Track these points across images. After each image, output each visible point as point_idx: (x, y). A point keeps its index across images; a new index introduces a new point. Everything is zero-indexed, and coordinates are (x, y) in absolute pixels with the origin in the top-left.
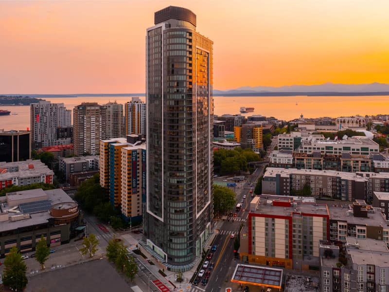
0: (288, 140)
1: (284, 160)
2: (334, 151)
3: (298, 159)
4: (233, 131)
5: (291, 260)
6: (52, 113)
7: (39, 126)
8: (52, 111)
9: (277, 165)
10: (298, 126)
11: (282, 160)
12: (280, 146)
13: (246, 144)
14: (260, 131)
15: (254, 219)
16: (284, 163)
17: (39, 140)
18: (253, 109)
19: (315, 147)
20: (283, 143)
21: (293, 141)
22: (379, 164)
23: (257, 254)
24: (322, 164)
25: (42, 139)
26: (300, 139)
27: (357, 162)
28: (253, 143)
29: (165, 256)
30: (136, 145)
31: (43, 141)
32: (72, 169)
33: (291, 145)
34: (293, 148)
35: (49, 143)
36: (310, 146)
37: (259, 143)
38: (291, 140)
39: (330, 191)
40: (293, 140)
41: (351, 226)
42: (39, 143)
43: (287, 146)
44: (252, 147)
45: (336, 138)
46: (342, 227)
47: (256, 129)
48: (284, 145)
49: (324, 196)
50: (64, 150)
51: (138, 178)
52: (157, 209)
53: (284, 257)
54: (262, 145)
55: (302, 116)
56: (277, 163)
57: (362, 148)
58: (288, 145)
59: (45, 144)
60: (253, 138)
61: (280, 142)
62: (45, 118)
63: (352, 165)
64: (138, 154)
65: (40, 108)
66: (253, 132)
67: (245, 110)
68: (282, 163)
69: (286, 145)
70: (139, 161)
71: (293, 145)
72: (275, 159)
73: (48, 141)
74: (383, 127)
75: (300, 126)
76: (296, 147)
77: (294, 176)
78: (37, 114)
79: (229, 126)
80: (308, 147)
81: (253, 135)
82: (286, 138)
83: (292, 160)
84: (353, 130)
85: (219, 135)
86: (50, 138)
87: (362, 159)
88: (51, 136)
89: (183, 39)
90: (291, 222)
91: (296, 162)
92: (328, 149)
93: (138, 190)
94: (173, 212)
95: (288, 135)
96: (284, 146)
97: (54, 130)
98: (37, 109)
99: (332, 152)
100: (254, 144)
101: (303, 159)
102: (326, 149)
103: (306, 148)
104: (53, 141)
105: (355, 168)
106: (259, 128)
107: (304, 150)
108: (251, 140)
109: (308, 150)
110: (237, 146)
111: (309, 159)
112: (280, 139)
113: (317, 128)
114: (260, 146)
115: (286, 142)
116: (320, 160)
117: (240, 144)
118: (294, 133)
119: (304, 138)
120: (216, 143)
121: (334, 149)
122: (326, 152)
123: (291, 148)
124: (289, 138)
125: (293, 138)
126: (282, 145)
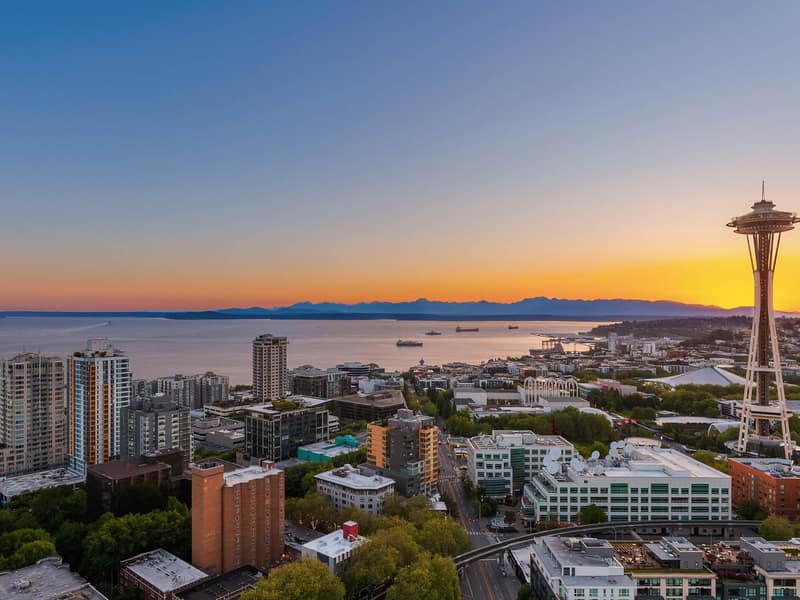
0: (498, 456)
1: (608, 592)
2: (630, 495)
11: (600, 592)
13: (406, 476)
14: (434, 438)
19: (585, 486)
20: (490, 466)
21: (509, 460)
28: (419, 472)
33: (507, 471)
34: (511, 478)
36: (574, 485)
37: (432, 469)
38: (505, 456)
40: (509, 456)
43: (498, 474)
44: (418, 483)
47: (425, 432)
48: (490, 471)
55: (422, 362)
57: (693, 487)
58: (498, 471)
60: (419, 457)
61: (481, 464)
66: (418, 440)
69: (494, 471)
71: (511, 471)
75: (459, 396)
80: (569, 486)
81: (418, 451)
82: (492, 453)
83: (631, 593)
85: (318, 436)
92: (617, 491)
96: (491, 475)
100: (422, 475)
102: (613, 491)
106: (431, 430)
107: (559, 495)
108: (417, 465)
109: (569, 495)
110: (386, 488)
111: (674, 580)
112: (479, 456)
113: (490, 398)
114: (434, 477)
115: (494, 463)
116: (708, 582)
117: (393, 482)
118: (504, 436)
119: (530, 448)
120: (326, 475)
121: (629, 490)
122: (614, 500)
123: (507, 478)
124: (500, 453)
125: (507, 452)
126: (486, 471)
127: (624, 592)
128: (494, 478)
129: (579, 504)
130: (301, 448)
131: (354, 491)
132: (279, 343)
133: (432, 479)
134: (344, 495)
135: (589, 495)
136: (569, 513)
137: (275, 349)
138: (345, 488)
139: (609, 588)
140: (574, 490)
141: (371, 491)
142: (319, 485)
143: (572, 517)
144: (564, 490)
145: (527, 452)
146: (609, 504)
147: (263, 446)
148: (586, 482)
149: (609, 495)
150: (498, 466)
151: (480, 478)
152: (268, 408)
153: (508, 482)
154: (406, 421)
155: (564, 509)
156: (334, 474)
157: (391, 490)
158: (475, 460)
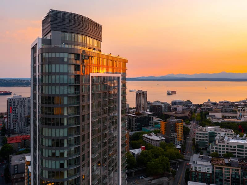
0: (204, 134)
1: (204, 169)
3: (216, 168)
6: (22, 106)
7: (12, 116)
8: (22, 104)
10: (208, 114)
11: (202, 168)
12: (197, 139)
13: (170, 137)
14: (181, 126)
16: (204, 171)
17: (12, 128)
18: (175, 92)
19: (228, 145)
20: (200, 137)
21: (208, 136)
24: (240, 174)
25: (14, 126)
28: (175, 136)
31: (15, 128)
32: (16, 169)
33: (207, 139)
34: (208, 142)
35: (20, 130)
36: (224, 144)
37: (180, 136)
38: (207, 134)
40: (208, 134)
42: (12, 130)
43: (203, 140)
44: (174, 140)
47: (178, 124)
48: (200, 138)
50: (25, 141)
54: (183, 138)
55: (209, 100)
56: (198, 171)
58: (203, 139)
59: (16, 131)
60: (175, 132)
61: (198, 136)
62: (17, 109)
65: (13, 101)
66: (175, 127)
67: (170, 93)
68: (202, 171)
69: (202, 139)
71: (208, 139)
72: (196, 167)
73: (19, 128)
75: (210, 114)
76: (210, 140)
78: (10, 107)
79: (158, 112)
80: (222, 144)
81: (175, 130)
82: (202, 133)
83: (211, 170)
85: (150, 124)
86: (21, 126)
88: (22, 124)
89: (62, 66)
91: (215, 171)
92: (240, 148)
95: (204, 130)
96: (201, 140)
97: (24, 119)
98: (10, 102)
99: (243, 151)
100: (176, 138)
101: (222, 168)
102: (238, 147)
104: (23, 128)
106: (180, 124)
107: (218, 147)
108: (174, 134)
109: (222, 147)
110: (162, 140)
111: (227, 168)
112: (197, 133)
113: (223, 115)
114: (181, 139)
115: (202, 136)
116: (238, 170)
117: (164, 138)
118: (208, 127)
119: (217, 132)
120: (146, 135)
121: (244, 148)
122: (238, 150)
123: (206, 141)
124: (205, 133)
125: (208, 133)
126: (199, 138)
127: (209, 169)
128: (202, 141)
129: (225, 151)
130: (143, 128)
131: (152, 140)
132: (144, 93)
133: (180, 140)
134: (149, 141)
135: (229, 148)
136: (222, 153)
137: (143, 95)
138: (149, 139)
139: (204, 167)
140: (224, 146)
141: (157, 141)
142: (143, 138)
143: (223, 155)
144: (220, 146)
145: (216, 133)
146: (237, 152)
147: (132, 126)
148: (228, 143)
149: (237, 149)
150: (203, 137)
151: (197, 141)
152: (133, 115)
153: (207, 143)
154: (172, 120)
155: (220, 152)
156: (148, 135)
157: (165, 141)
158: (196, 135)
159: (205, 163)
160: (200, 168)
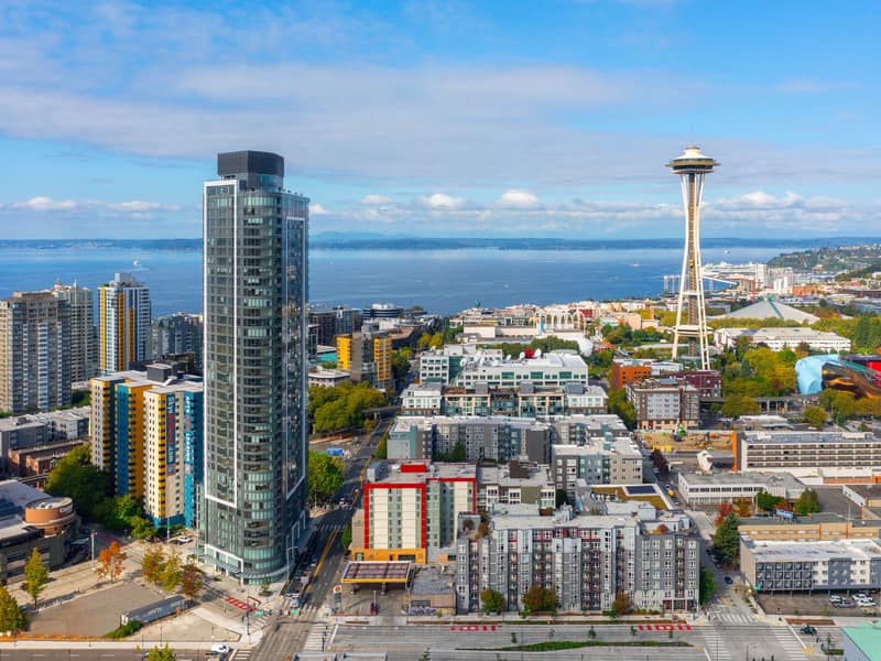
0: (438, 361)
1: (427, 401)
2: (515, 381)
3: (450, 399)
4: (336, 346)
5: (424, 550)
9: (414, 412)
10: (462, 331)
11: (422, 401)
12: (424, 375)
13: (360, 373)
14: (387, 346)
15: (372, 492)
16: (427, 407)
19: (483, 374)
20: (431, 369)
21: (447, 364)
22: (575, 400)
23: (376, 547)
24: (489, 405)
26: (459, 359)
27: (544, 398)
28: (373, 371)
29: (239, 563)
30: (170, 384)
32: (13, 442)
33: (445, 372)
34: (447, 378)
36: (475, 374)
37: (384, 370)
38: (445, 361)
39: (496, 451)
40: (448, 361)
41: (503, 490)
43: (436, 375)
44: (372, 379)
45: (522, 355)
46: (492, 492)
48: (431, 372)
49: (485, 460)
51: (177, 446)
52: (224, 490)
53: (414, 546)
54: (392, 375)
56: (415, 407)
57: (561, 373)
58: (438, 372)
60: (372, 360)
61: (425, 368)
63: (535, 405)
64: (177, 400)
68: (422, 407)
69: (434, 372)
70: (178, 414)
71: (447, 372)
72: (411, 401)
74: (615, 328)
75: (467, 330)
76: (452, 375)
77: (439, 428)
80: (472, 374)
81: (372, 355)
82: (435, 358)
83: (439, 401)
84: (560, 336)
87: (551, 394)
90: (424, 492)
91: (446, 405)
92: (506, 378)
93: (177, 467)
94: (254, 489)
95: (438, 352)
96: (432, 375)
99: (512, 384)
100: (376, 373)
101: (458, 399)
102: (503, 378)
103: (468, 377)
105: (540, 409)
106: (385, 340)
107: (465, 381)
108: (371, 366)
109: (472, 381)
110: (342, 378)
112: (425, 362)
114: (387, 376)
115: (434, 366)
116: (485, 399)
117: (349, 374)
118: (450, 347)
119: (469, 356)
123: (444, 378)
124: (441, 358)
125: (447, 359)
126: (428, 372)
127: (435, 401)
128: (434, 377)
133: (385, 378)
135: (486, 381)
139: (427, 399)
140: (475, 377)
141: (331, 380)
148: (484, 371)
150: (438, 369)
151: (423, 378)
153: (445, 381)
158: (422, 365)
159: (429, 393)
160: (419, 401)
